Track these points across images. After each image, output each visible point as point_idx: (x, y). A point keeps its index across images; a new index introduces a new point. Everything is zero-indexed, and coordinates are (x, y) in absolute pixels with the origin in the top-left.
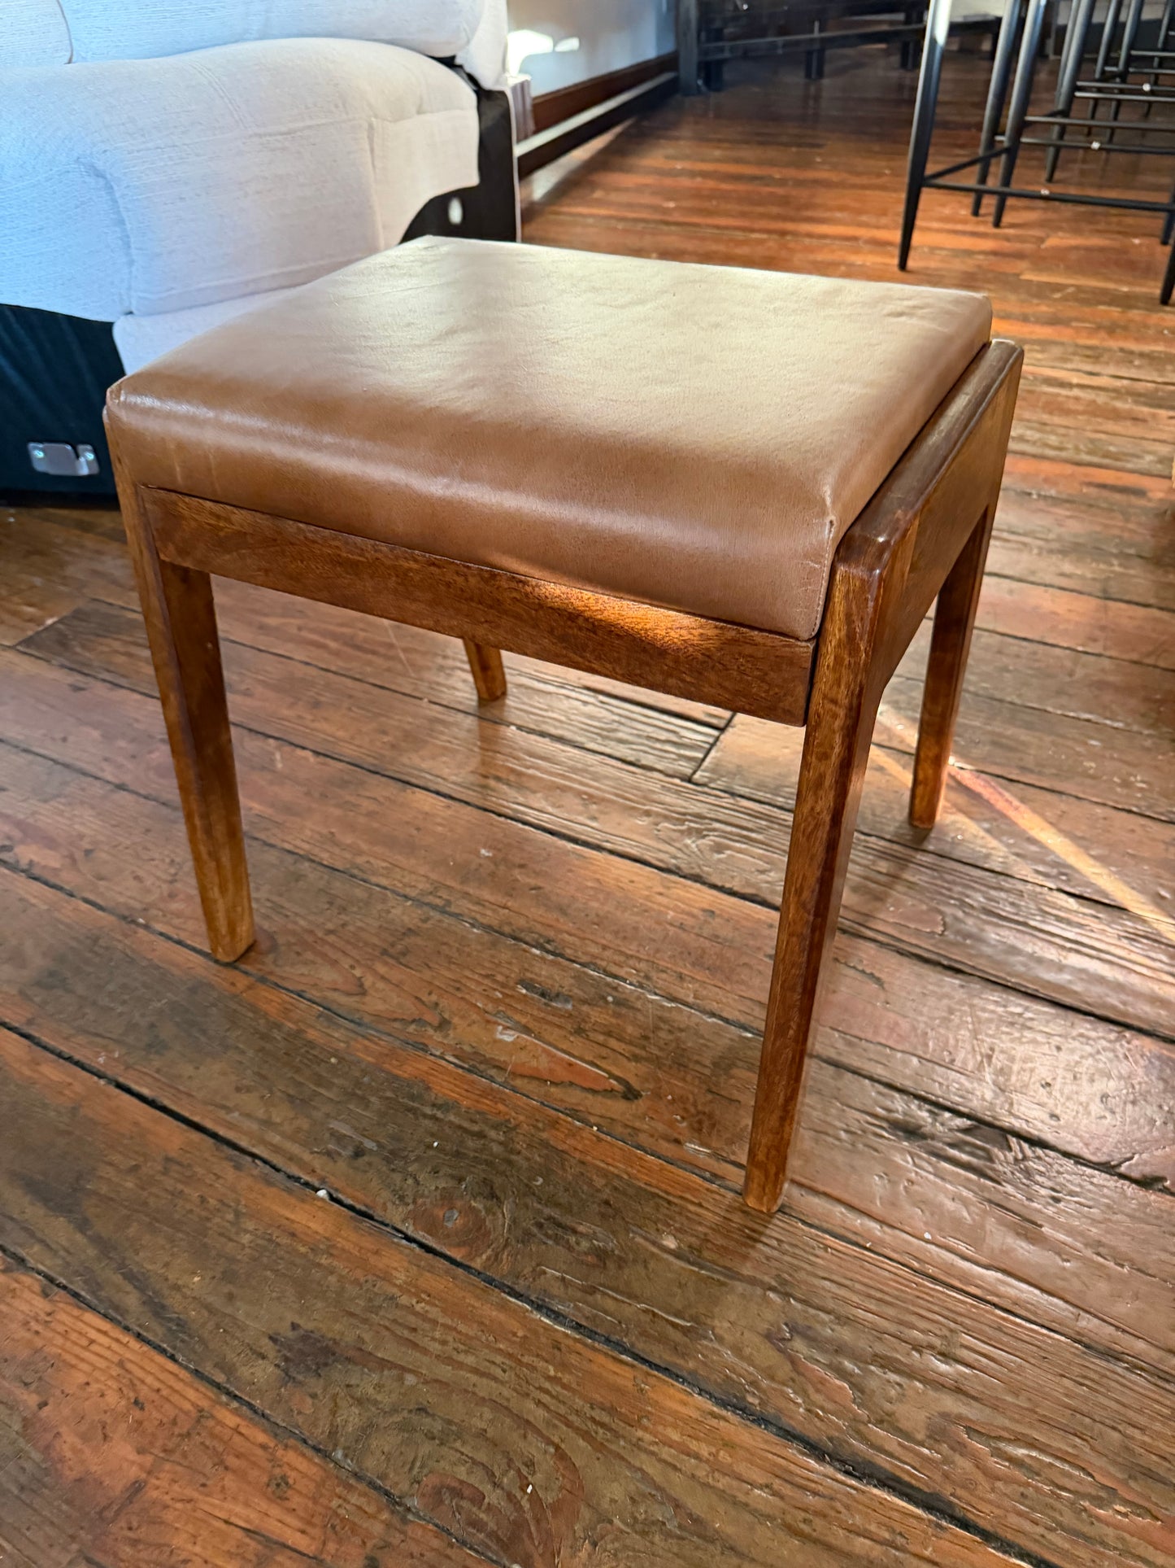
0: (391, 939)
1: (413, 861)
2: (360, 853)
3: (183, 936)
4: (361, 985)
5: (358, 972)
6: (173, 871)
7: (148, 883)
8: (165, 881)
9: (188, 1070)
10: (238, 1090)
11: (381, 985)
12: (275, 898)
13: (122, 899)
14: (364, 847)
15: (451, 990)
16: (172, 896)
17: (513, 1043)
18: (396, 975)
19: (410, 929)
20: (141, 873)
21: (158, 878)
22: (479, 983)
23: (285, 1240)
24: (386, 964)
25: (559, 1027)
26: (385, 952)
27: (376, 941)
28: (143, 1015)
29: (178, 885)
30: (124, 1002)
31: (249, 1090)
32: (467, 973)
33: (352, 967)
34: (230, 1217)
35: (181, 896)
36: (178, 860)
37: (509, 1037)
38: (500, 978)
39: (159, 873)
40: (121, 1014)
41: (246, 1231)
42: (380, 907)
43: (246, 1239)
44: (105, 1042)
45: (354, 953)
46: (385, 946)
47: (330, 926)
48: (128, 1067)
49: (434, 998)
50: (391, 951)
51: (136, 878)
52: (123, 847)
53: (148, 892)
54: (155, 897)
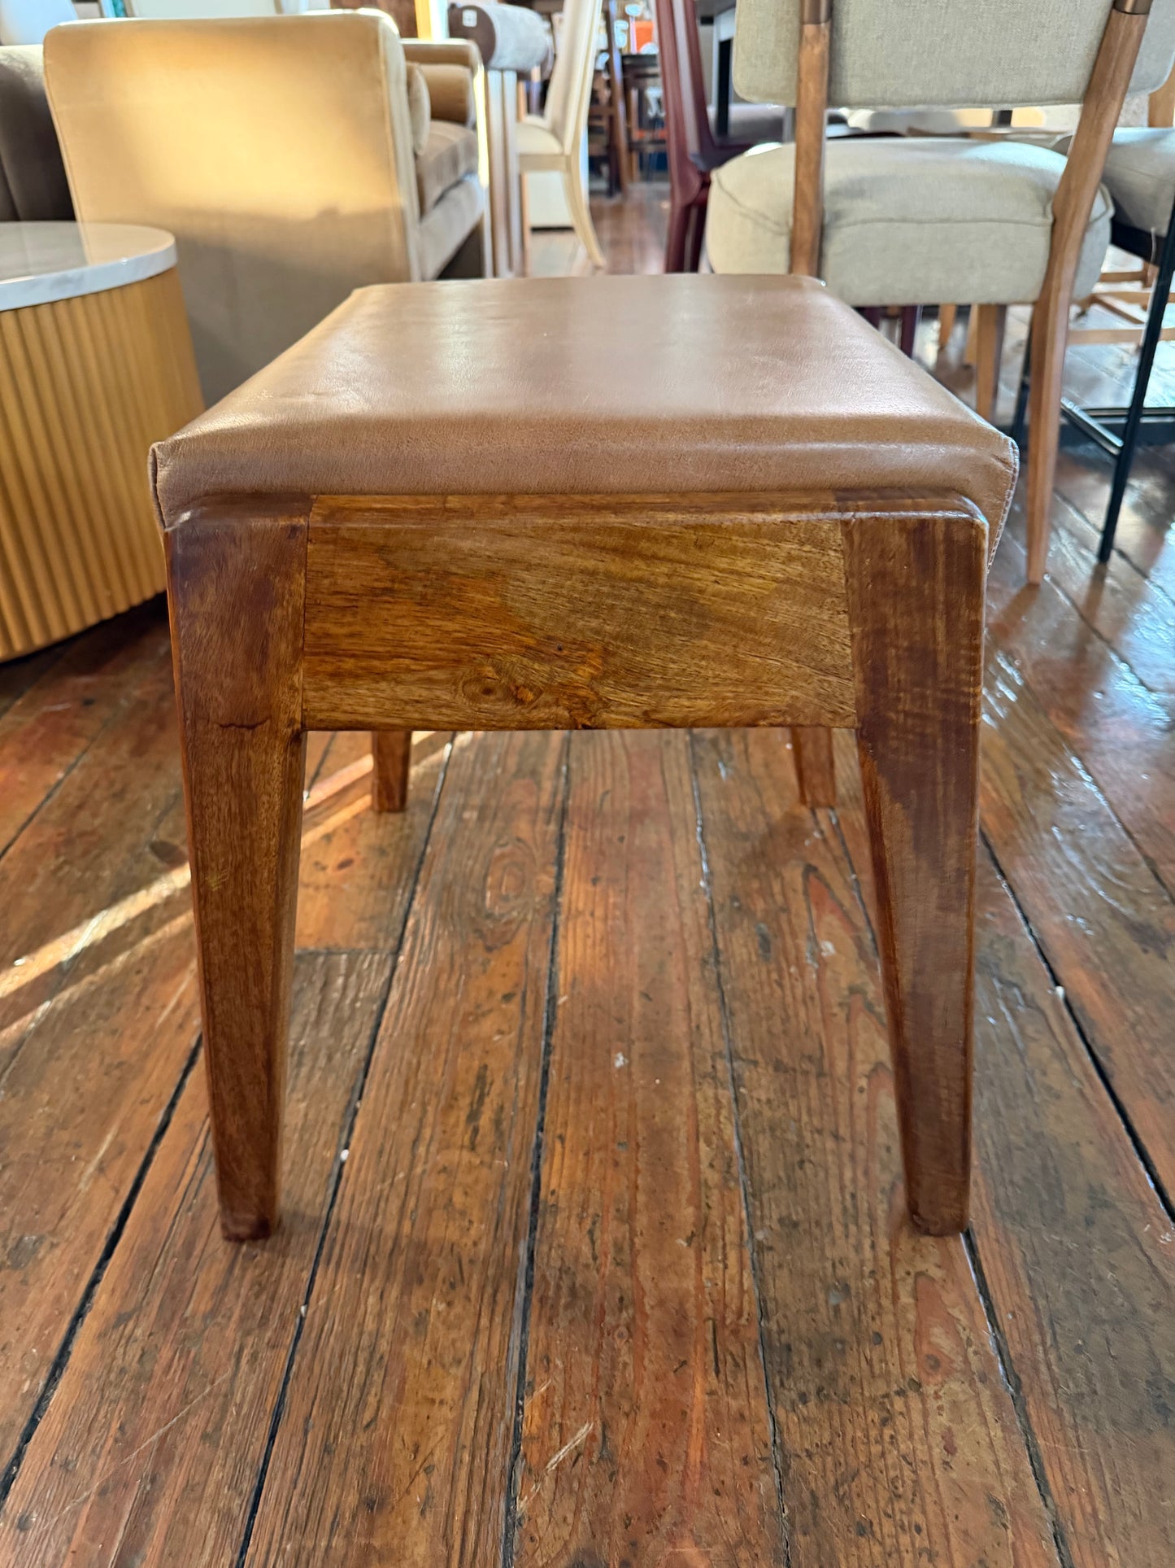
0: (800, 1078)
1: (679, 1120)
2: (700, 1184)
3: (973, 1291)
4: (874, 1070)
5: (863, 1082)
6: (899, 1404)
7: (944, 1419)
8: (923, 1399)
9: (1089, 1152)
10: (1058, 1097)
11: (859, 1056)
12: (838, 1230)
13: (997, 1432)
14: (688, 1186)
15: (817, 1001)
16: (935, 1363)
17: (830, 940)
18: (840, 1052)
19: (776, 1069)
21: (925, 1414)
22: (793, 987)
23: (1112, 987)
24: (832, 1065)
25: (790, 922)
26: (821, 1074)
27: (813, 1091)
28: (1090, 1245)
29: (912, 1370)
30: (1100, 1279)
31: (1049, 1089)
32: (789, 999)
33: (861, 1090)
34: (1139, 1028)
35: (927, 1349)
36: (874, 1415)
37: (828, 947)
38: (774, 976)
39: (917, 1419)
40: (1113, 1268)
41: (1135, 1012)
42: (767, 1113)
43: (1139, 1009)
44: (1150, 1252)
45: (843, 1099)
46: (813, 1081)
47: (830, 1144)
48: (1142, 1204)
49: (836, 1010)
50: (813, 1070)
51: (950, 1449)
52: (921, 1541)
53: (955, 1404)
54: (955, 1386)
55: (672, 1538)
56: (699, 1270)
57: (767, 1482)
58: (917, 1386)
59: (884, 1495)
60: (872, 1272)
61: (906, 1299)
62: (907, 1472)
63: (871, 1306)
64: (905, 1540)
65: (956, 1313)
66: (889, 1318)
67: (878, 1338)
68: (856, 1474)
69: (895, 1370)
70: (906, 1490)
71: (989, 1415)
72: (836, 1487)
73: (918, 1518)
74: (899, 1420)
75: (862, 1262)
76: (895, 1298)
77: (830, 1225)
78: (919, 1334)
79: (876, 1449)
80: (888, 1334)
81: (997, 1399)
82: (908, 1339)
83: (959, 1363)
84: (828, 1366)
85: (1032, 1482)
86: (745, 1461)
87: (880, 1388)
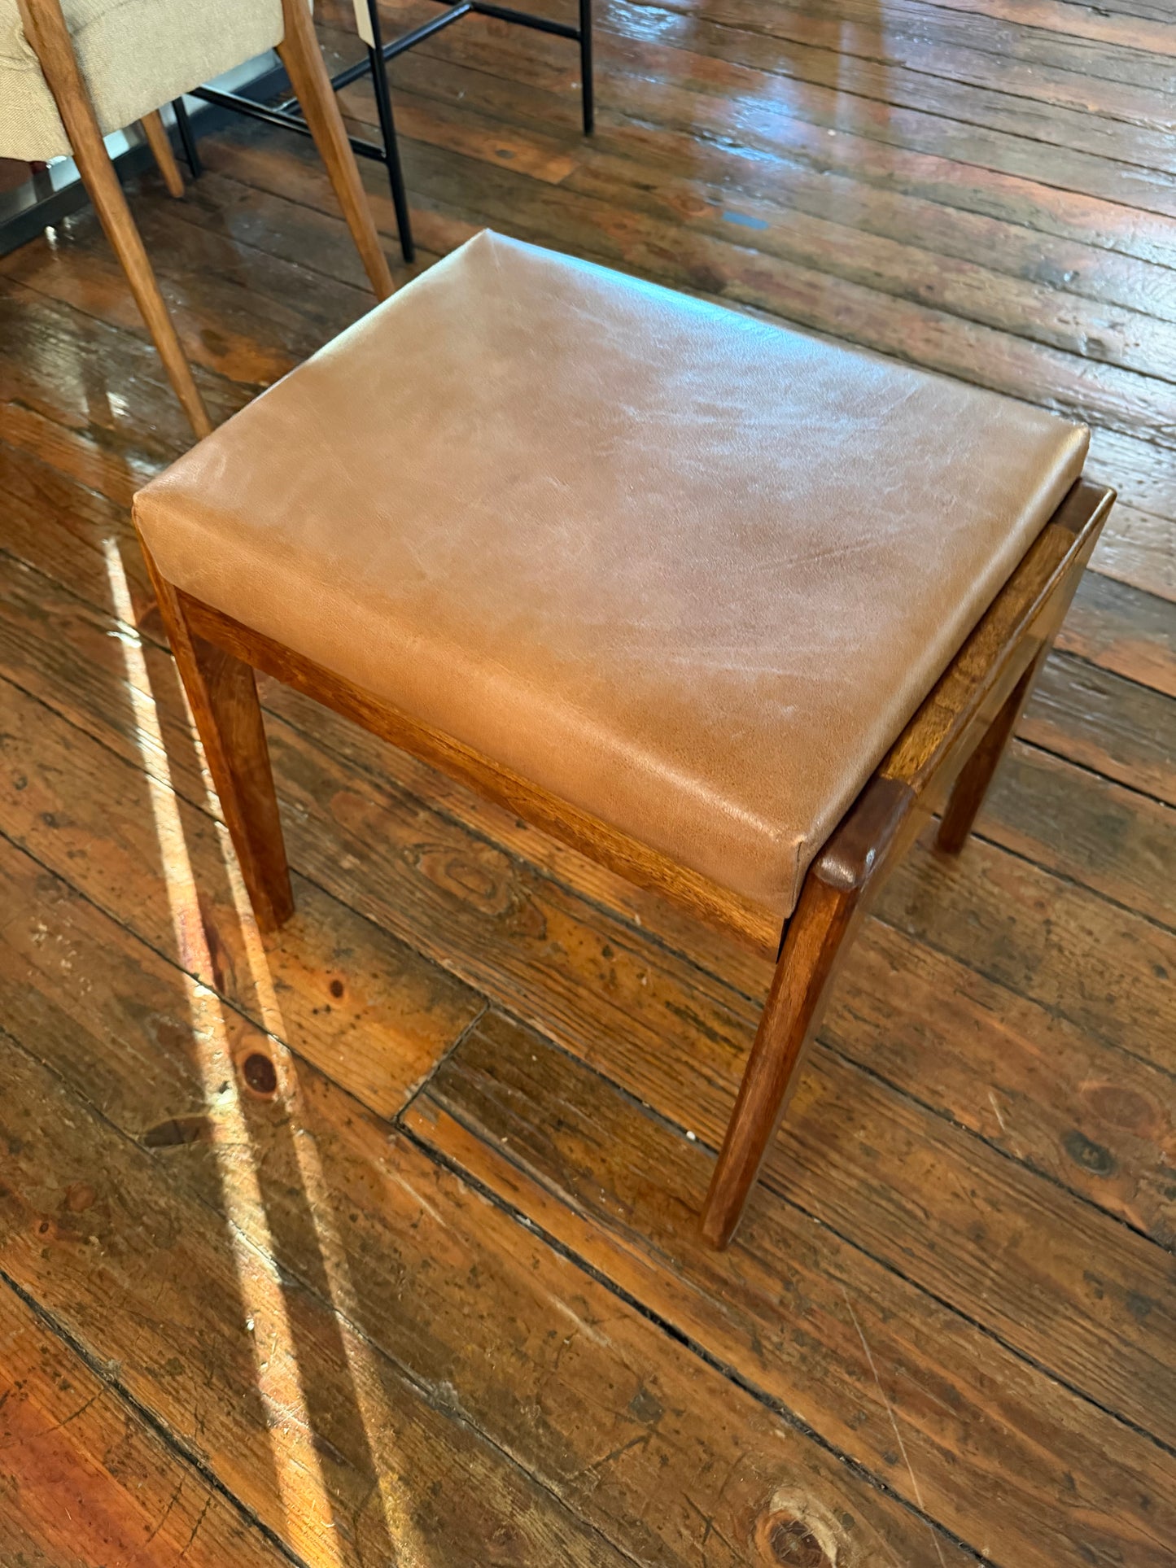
7: (1073, 924)
8: (1056, 924)
12: (929, 888)
13: (1090, 906)
16: (1040, 905)
20: (1089, 939)
21: (1066, 930)
29: (1039, 917)
35: (1030, 903)
36: (1055, 953)
39: (1068, 936)
51: (1090, 933)
52: (1128, 979)
53: (1068, 913)
54: (1058, 905)
55: (1075, 1089)
56: (919, 976)
57: (1065, 1025)
58: (1048, 922)
59: (1098, 978)
60: (971, 893)
61: (996, 890)
62: (1093, 961)
63: (990, 909)
64: (1124, 985)
65: (1018, 873)
66: (1002, 906)
67: (1012, 919)
68: (1082, 984)
69: (1035, 926)
70: (1100, 967)
71: (1081, 903)
72: (1083, 996)
73: (1117, 973)
74: (1063, 943)
75: (960, 893)
76: (992, 894)
77: (926, 892)
78: (1019, 899)
79: (1073, 965)
80: (1012, 914)
81: (1073, 893)
82: (1019, 906)
83: (1047, 896)
84: (1015, 954)
85: (1125, 913)
86: (1050, 1029)
87: (1041, 940)
